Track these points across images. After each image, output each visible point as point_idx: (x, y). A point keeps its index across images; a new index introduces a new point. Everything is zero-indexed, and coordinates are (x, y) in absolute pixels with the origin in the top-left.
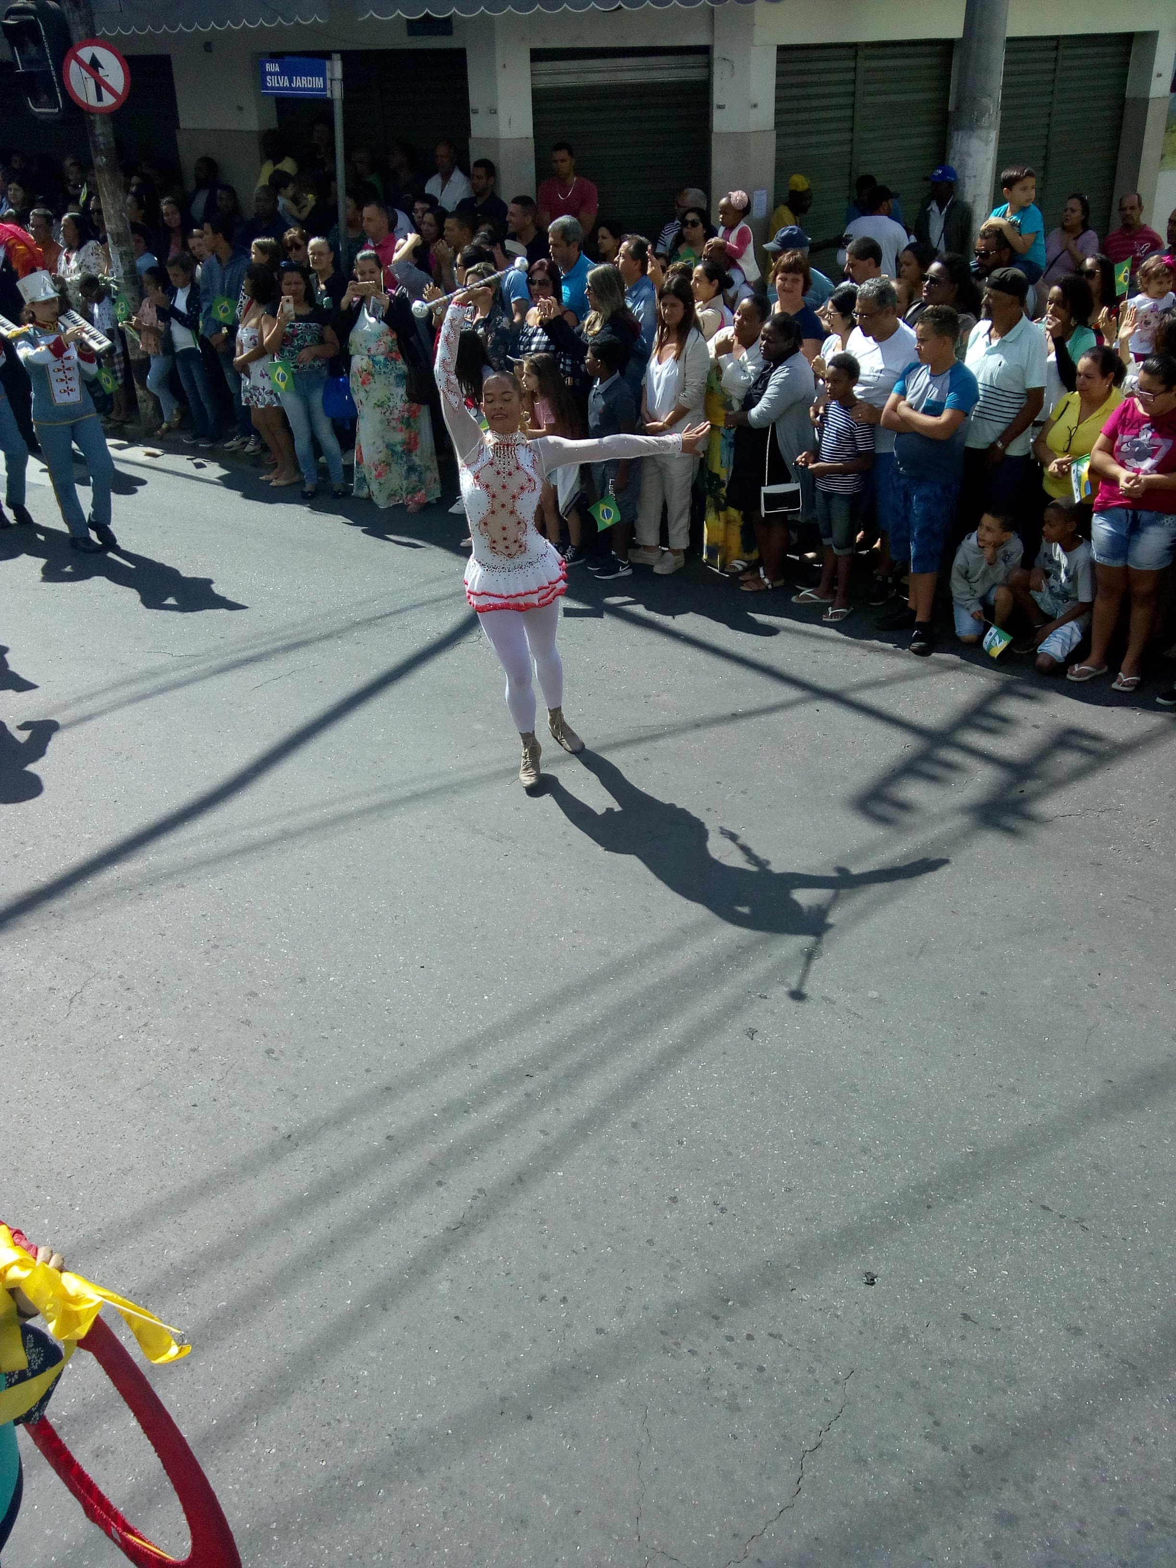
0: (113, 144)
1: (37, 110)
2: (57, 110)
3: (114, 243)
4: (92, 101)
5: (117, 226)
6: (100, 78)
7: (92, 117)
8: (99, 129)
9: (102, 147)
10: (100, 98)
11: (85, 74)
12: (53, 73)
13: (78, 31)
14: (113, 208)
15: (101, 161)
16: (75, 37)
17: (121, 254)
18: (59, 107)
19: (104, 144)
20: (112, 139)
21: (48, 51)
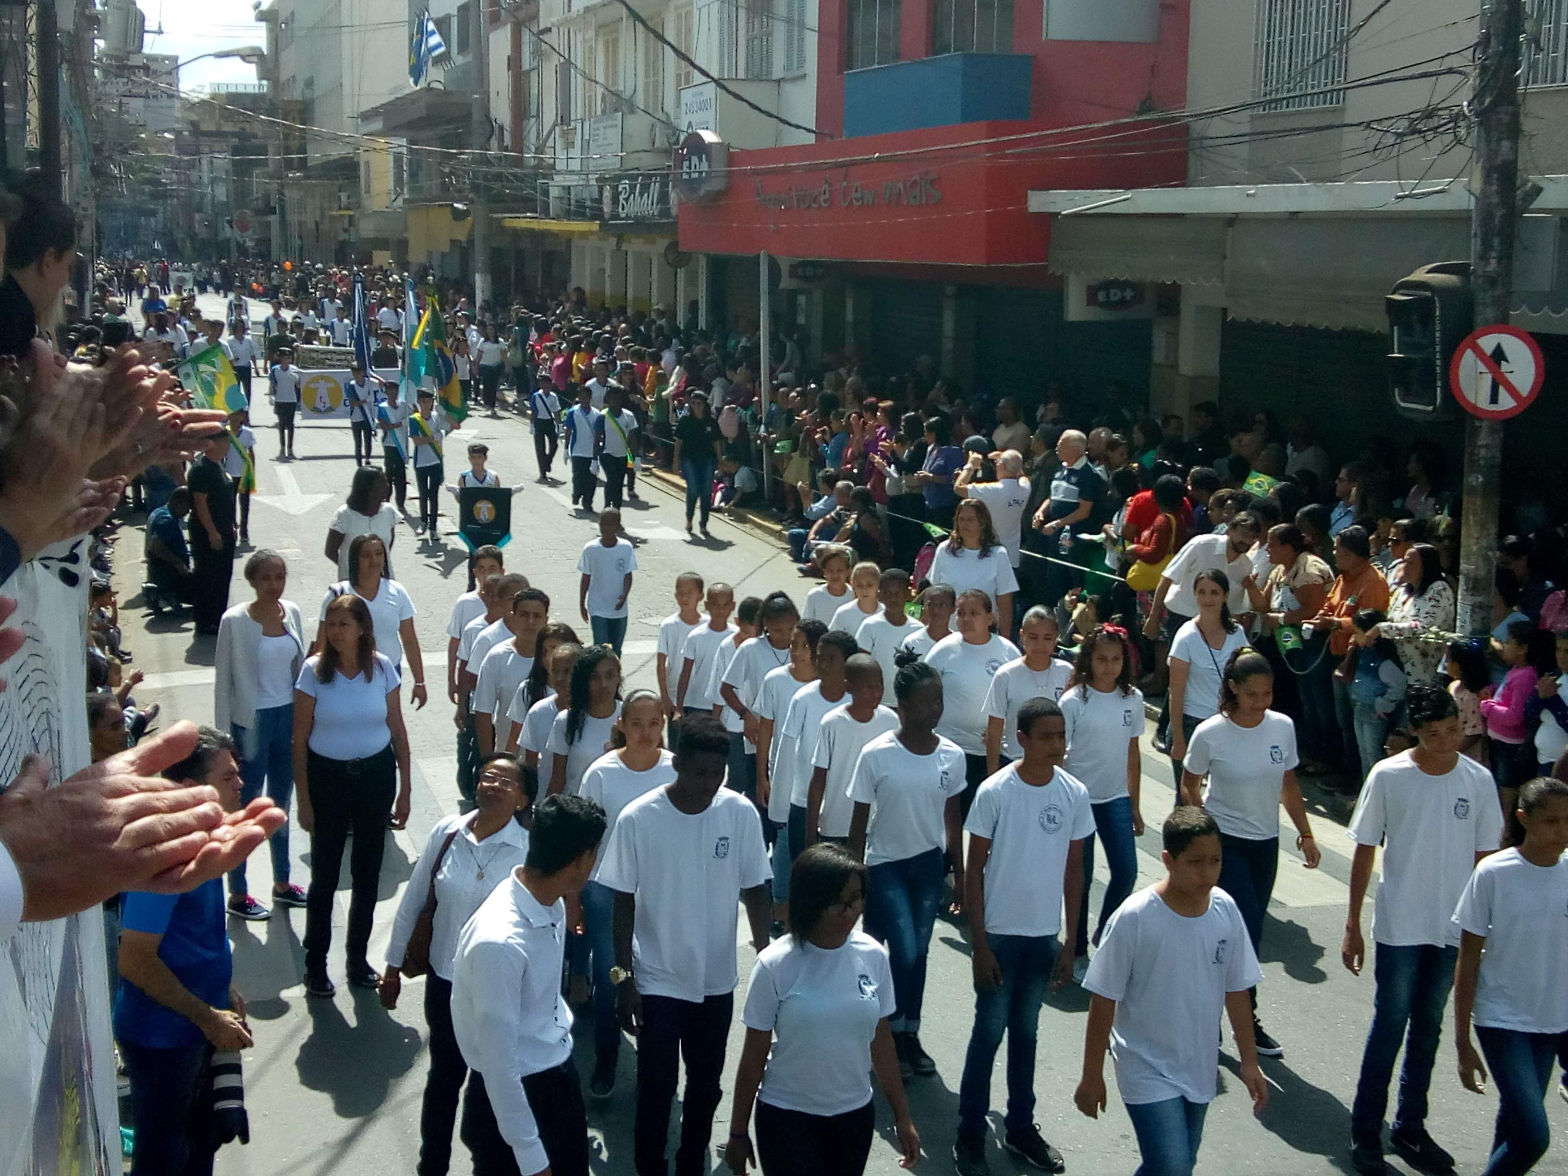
0: (1498, 460)
1: (1403, 404)
2: (1431, 408)
3: (1467, 590)
4: (1482, 401)
5: (1477, 568)
6: (1502, 374)
7: (1477, 423)
8: (1483, 439)
9: (1482, 462)
10: (1494, 399)
11: (1482, 368)
12: (1438, 363)
13: (1486, 313)
14: (1477, 543)
15: (1475, 479)
16: (1479, 320)
17: (1473, 606)
18: (1435, 404)
19: (1485, 459)
20: (1498, 454)
21: (1438, 334)
